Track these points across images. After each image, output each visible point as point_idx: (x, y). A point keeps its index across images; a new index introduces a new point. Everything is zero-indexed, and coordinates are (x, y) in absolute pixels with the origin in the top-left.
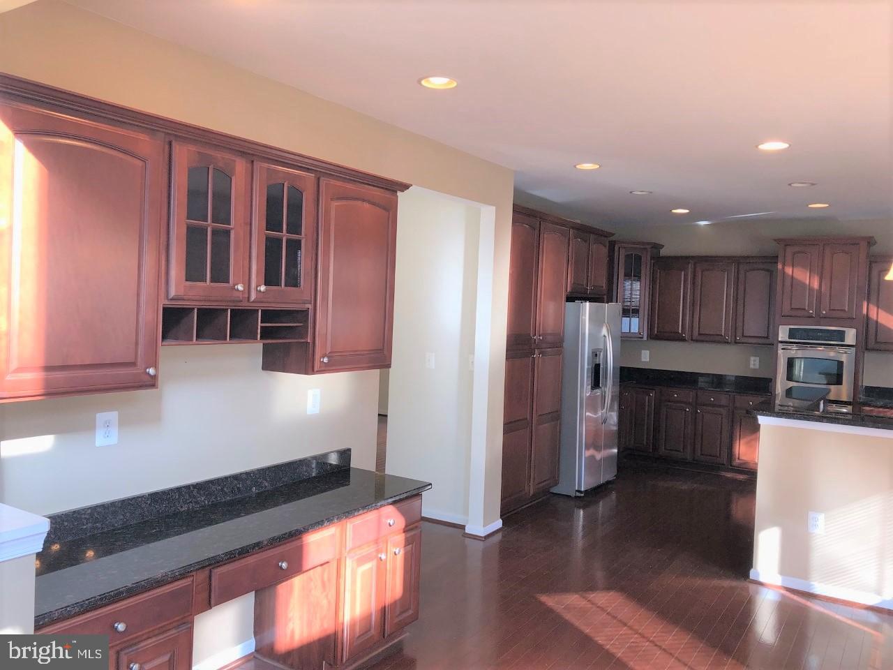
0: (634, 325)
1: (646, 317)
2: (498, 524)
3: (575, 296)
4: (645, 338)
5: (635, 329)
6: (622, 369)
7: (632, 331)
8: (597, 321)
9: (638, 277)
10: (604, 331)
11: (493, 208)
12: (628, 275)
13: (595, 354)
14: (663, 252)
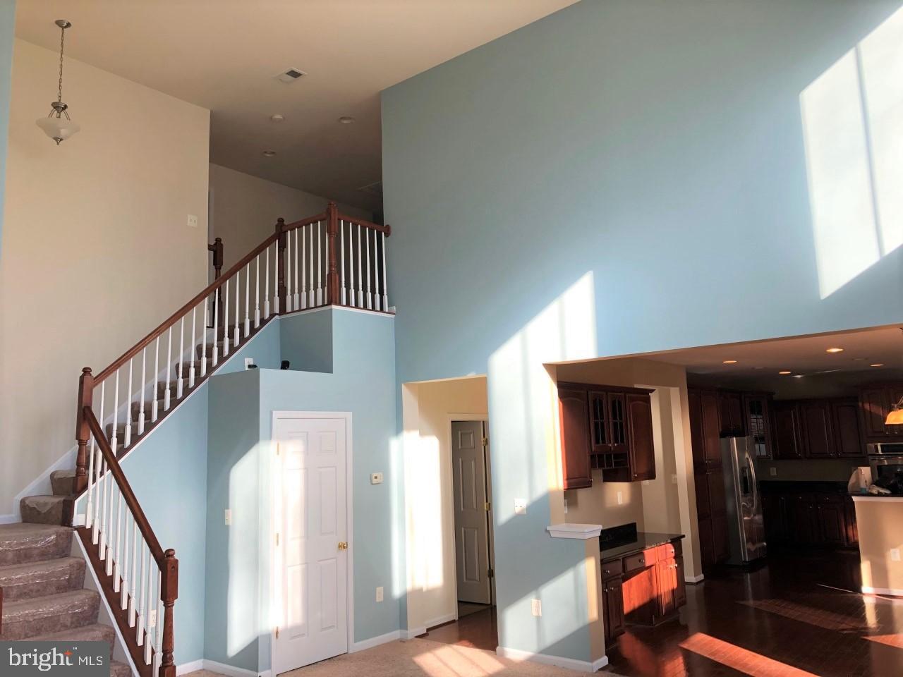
0: (762, 449)
1: (770, 442)
2: (701, 577)
3: (726, 433)
4: (772, 458)
5: (764, 453)
6: (760, 482)
7: (762, 454)
8: (741, 449)
9: (760, 413)
10: (747, 455)
11: (678, 389)
12: (753, 412)
13: (743, 470)
14: (776, 397)
